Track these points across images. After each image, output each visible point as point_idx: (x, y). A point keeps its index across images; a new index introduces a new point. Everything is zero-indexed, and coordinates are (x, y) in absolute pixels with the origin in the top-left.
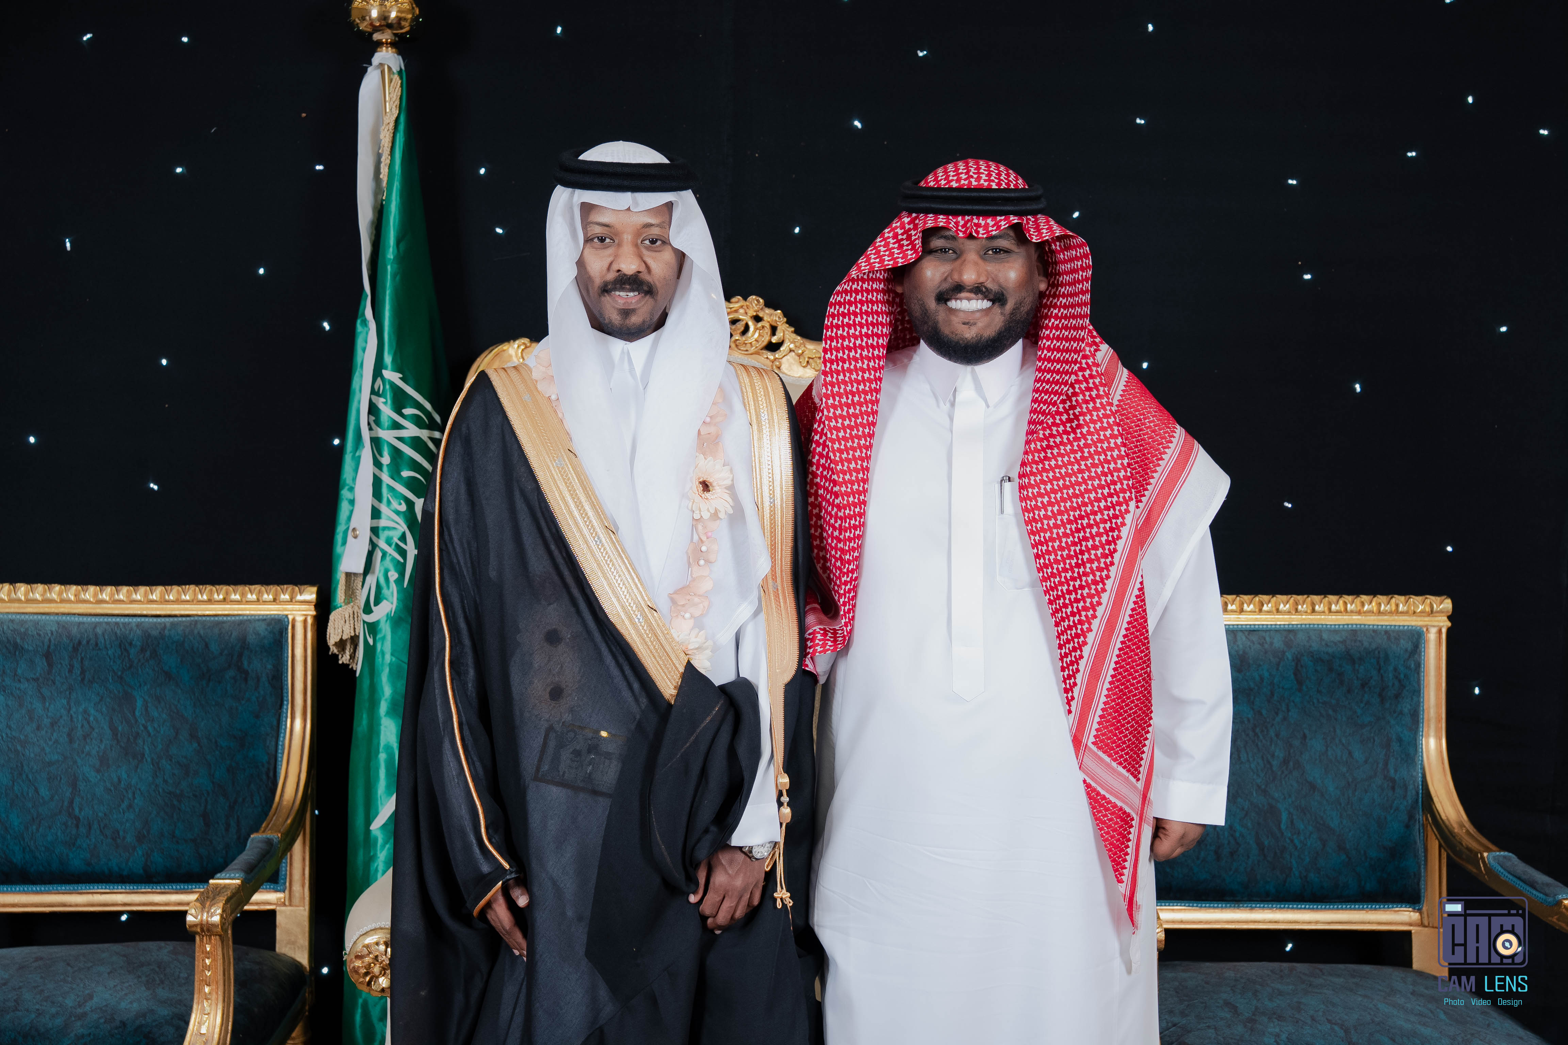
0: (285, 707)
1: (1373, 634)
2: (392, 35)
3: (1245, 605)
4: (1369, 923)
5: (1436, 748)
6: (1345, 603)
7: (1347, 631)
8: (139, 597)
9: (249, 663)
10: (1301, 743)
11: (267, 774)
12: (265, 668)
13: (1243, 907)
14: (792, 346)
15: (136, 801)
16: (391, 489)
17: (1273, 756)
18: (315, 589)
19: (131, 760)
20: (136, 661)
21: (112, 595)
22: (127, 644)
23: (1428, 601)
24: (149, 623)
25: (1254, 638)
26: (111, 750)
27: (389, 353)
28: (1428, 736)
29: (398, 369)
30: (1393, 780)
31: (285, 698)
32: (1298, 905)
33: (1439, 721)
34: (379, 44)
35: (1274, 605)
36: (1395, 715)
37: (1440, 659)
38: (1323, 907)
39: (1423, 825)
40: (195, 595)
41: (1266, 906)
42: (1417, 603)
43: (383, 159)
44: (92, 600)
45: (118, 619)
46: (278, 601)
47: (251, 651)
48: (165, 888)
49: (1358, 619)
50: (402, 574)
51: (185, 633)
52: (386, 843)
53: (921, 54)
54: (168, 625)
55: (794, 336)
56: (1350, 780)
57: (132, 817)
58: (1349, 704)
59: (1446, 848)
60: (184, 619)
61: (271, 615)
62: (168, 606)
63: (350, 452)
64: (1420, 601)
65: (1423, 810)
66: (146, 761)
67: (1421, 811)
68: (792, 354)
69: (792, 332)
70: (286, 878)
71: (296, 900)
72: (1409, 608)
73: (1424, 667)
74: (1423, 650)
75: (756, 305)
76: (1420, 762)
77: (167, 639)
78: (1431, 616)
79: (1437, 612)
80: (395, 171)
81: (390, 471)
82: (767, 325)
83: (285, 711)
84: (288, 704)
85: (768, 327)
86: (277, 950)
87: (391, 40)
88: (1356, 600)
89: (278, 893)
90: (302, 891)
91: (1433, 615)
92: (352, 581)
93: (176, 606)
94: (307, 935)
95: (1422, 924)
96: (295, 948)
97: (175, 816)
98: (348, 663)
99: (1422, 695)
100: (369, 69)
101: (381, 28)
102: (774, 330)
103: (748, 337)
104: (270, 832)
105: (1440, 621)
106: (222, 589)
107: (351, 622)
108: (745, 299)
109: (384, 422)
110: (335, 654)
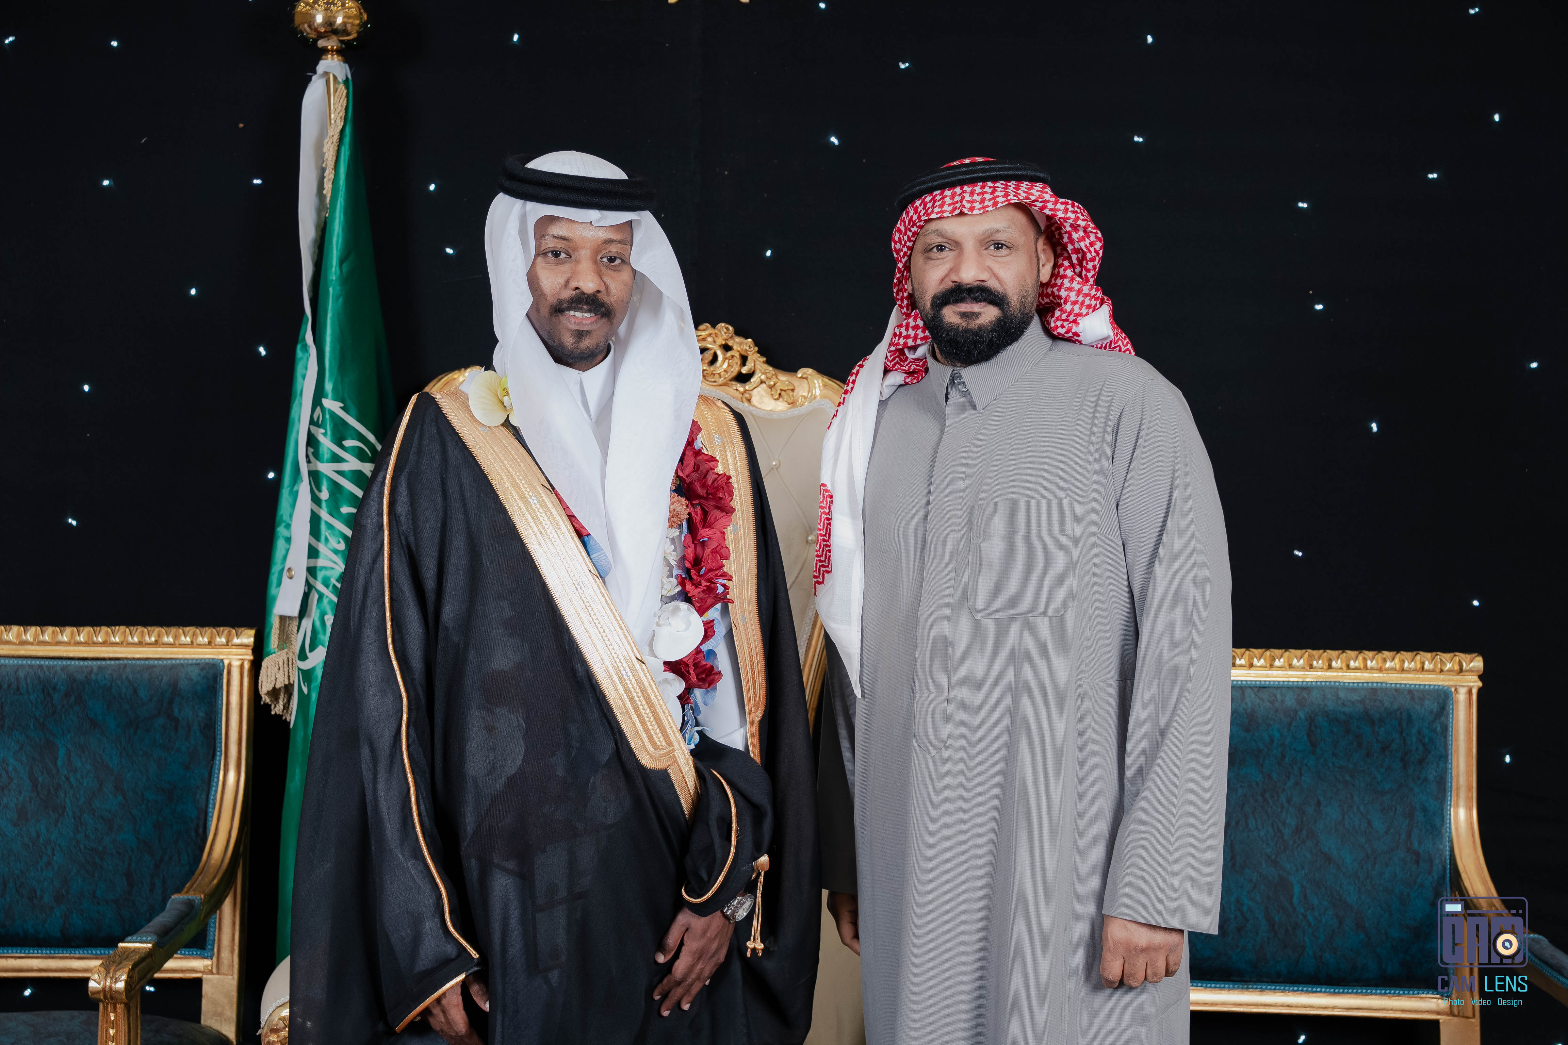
0: (218, 758)
1: (1395, 694)
2: (338, 42)
3: (1255, 660)
4: (1392, 1010)
5: (1466, 819)
6: (1365, 660)
7: (1366, 689)
8: (65, 639)
9: (180, 711)
10: (1315, 810)
11: (196, 831)
12: (197, 716)
13: (1252, 988)
14: (763, 377)
15: (55, 858)
16: (330, 527)
17: (1284, 825)
18: (252, 632)
19: (51, 813)
20: (59, 707)
21: (36, 636)
22: (50, 689)
24: (75, 666)
25: (1264, 695)
26: (31, 802)
27: (329, 381)
28: (1457, 806)
29: (340, 399)
30: (1417, 854)
31: (218, 749)
32: (1312, 990)
33: (1470, 790)
34: (324, 51)
35: (1286, 660)
36: (1419, 782)
37: (1470, 722)
38: (1341, 991)
40: (125, 636)
41: (1278, 988)
42: (1444, 660)
43: (326, 174)
44: (15, 641)
45: (42, 662)
46: (213, 644)
47: (183, 698)
49: (1379, 677)
51: (112, 677)
53: (902, 66)
54: (95, 670)
55: (765, 366)
56: (1369, 852)
57: (51, 875)
58: (1368, 768)
60: (113, 662)
61: (205, 659)
62: (96, 649)
63: (288, 487)
64: (1447, 658)
65: (1451, 888)
66: (68, 814)
67: (1448, 888)
68: (764, 386)
69: (763, 362)
70: (214, 944)
71: (224, 968)
72: (1435, 665)
73: (1452, 730)
74: (1451, 711)
75: (725, 333)
76: (1448, 834)
77: (93, 684)
78: (1460, 674)
79: (1467, 671)
80: (340, 186)
81: (328, 507)
82: (737, 355)
83: (217, 762)
84: (221, 755)
85: (738, 357)
86: (202, 1022)
87: (337, 47)
88: (1376, 657)
89: (205, 960)
90: (230, 958)
91: (1462, 674)
92: (287, 625)
93: (104, 649)
94: (235, 1006)
95: (1451, 1013)
96: (221, 1021)
97: (96, 875)
98: (281, 713)
99: (1450, 761)
100: (314, 78)
101: (326, 35)
102: (744, 359)
103: (716, 367)
104: (193, 893)
105: (1470, 681)
106: (154, 630)
107: (285, 669)
108: (714, 326)
109: (323, 455)
110: (268, 704)
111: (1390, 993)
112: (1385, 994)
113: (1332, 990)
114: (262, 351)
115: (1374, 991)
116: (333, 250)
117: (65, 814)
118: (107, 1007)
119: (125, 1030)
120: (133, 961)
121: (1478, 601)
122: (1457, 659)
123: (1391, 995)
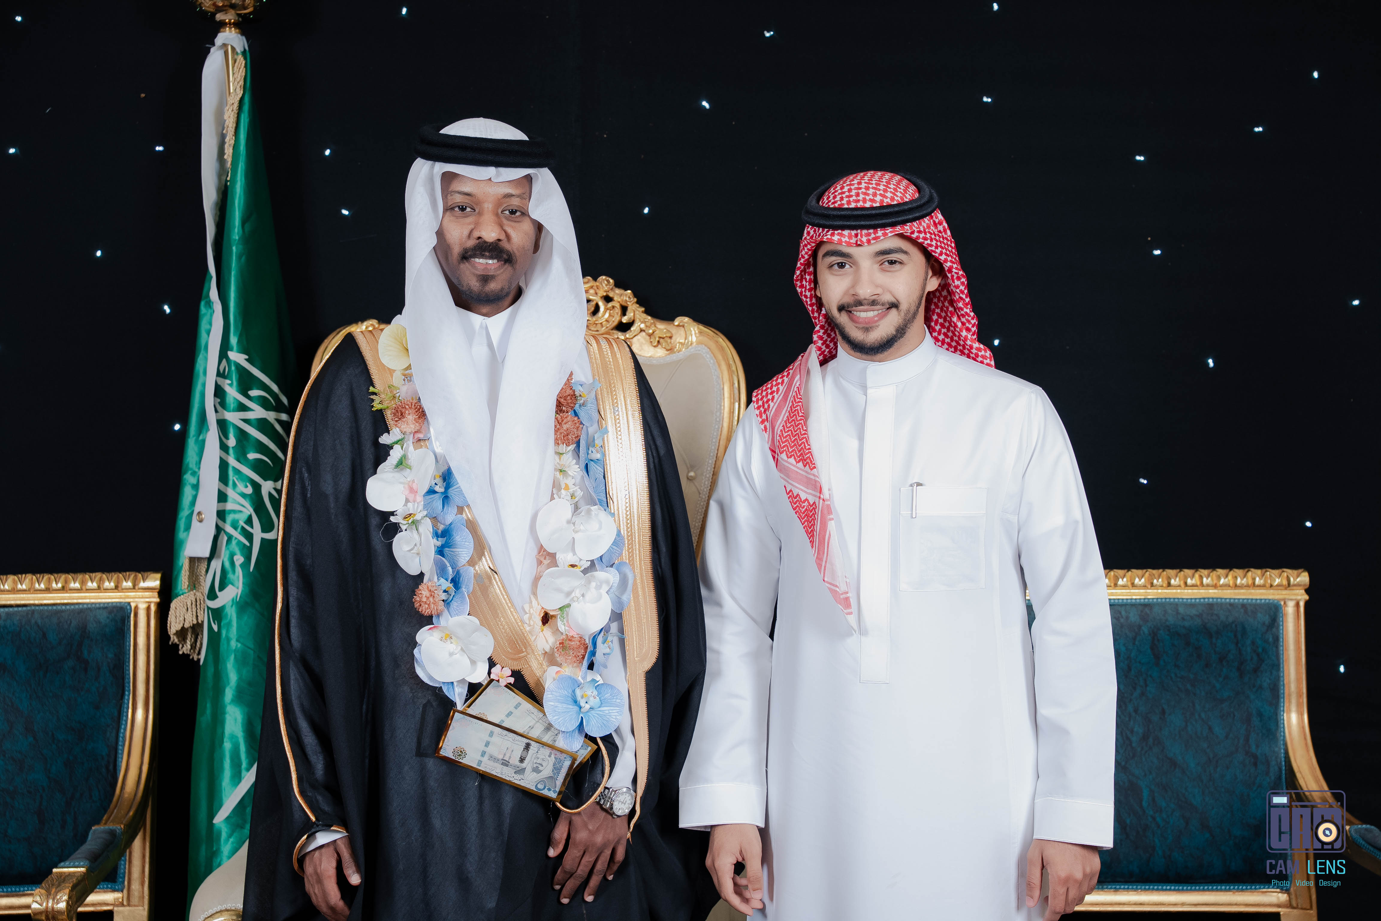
0: (126, 697)
1: (1230, 608)
2: (235, 15)
4: (1236, 904)
5: (1298, 723)
6: (1201, 577)
7: (1203, 604)
9: (89, 653)
10: (1160, 718)
11: (107, 768)
12: (107, 657)
13: (1107, 888)
14: (643, 326)
16: (237, 472)
17: (1132, 732)
18: (158, 576)
23: (1285, 574)
27: (234, 335)
28: (1289, 712)
29: (244, 350)
30: (1255, 756)
31: (127, 688)
32: (1162, 886)
33: (1301, 696)
34: (222, 24)
35: (1129, 579)
36: (1254, 690)
37: (1297, 632)
38: (1189, 888)
40: (32, 584)
41: (1130, 887)
42: (1273, 576)
43: (227, 139)
46: (120, 589)
47: (92, 640)
49: (1214, 593)
50: (248, 558)
51: (21, 623)
52: (230, 836)
53: (767, 35)
55: (644, 315)
58: (1208, 678)
60: (20, 609)
61: (112, 603)
63: (194, 436)
64: (1276, 574)
68: (643, 334)
69: (643, 312)
70: (124, 877)
71: (135, 900)
72: (1265, 581)
73: (1283, 641)
74: (1281, 623)
75: (606, 285)
76: (1282, 738)
78: (1288, 588)
79: (1294, 585)
80: (240, 152)
81: (235, 453)
82: (618, 305)
83: (126, 701)
84: (129, 694)
85: (618, 307)
87: (234, 20)
88: (1211, 574)
89: (116, 893)
90: (141, 890)
91: (1290, 588)
92: (197, 566)
93: (10, 596)
95: (1290, 906)
98: (189, 653)
99: (1282, 669)
100: (212, 51)
101: (224, 9)
102: (624, 310)
103: (599, 317)
104: (111, 824)
106: (61, 577)
107: (194, 609)
108: (594, 279)
109: (229, 404)
110: (176, 643)
111: (1234, 889)
112: (1230, 890)
114: (167, 309)
116: (235, 211)
120: (71, 886)
121: (1311, 522)
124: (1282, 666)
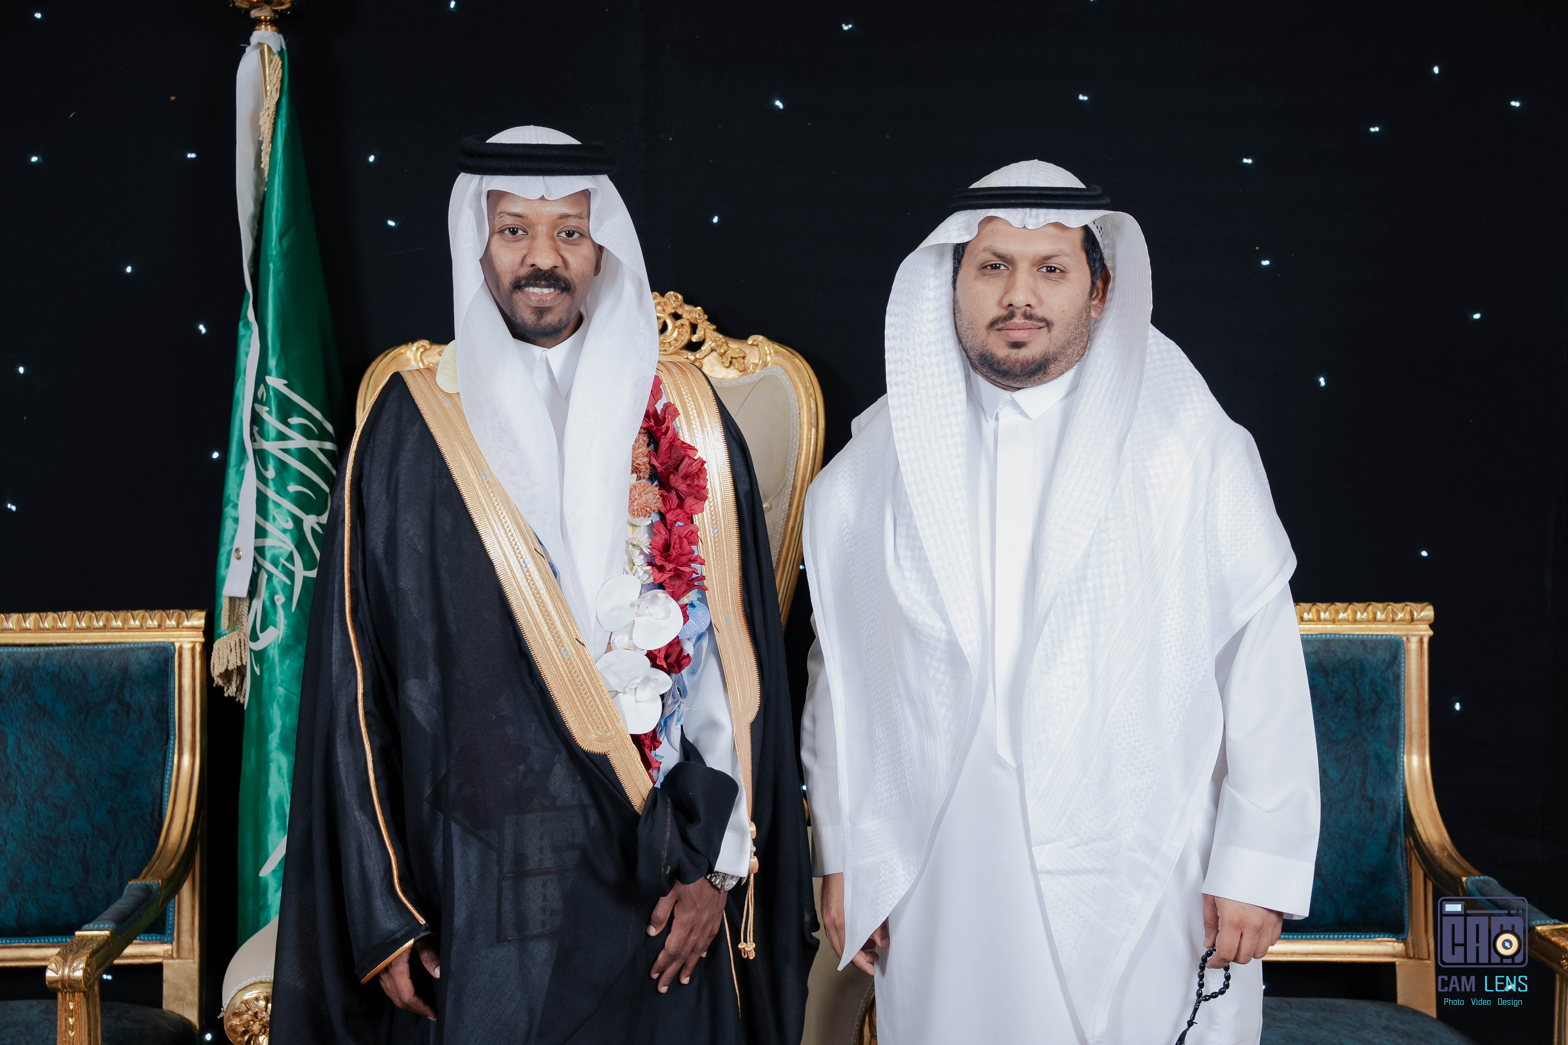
0: (172, 742)
1: (1347, 644)
2: (270, 12)
4: (1349, 954)
5: (1420, 765)
6: (1318, 612)
7: (1320, 641)
8: (11, 626)
9: (131, 695)
11: (152, 816)
12: (149, 700)
14: (714, 345)
15: (7, 847)
16: (278, 506)
18: (203, 614)
19: (2, 802)
20: (7, 695)
24: (22, 653)
27: (272, 356)
28: (1410, 753)
29: (283, 375)
30: (1371, 801)
31: (172, 733)
33: (1422, 737)
34: (258, 22)
36: (1372, 731)
37: (1421, 670)
38: (1299, 937)
39: (1406, 848)
40: (73, 622)
42: (1395, 610)
43: (263, 147)
46: (163, 627)
47: (134, 682)
48: (41, 942)
49: (1335, 629)
50: (290, 597)
51: (61, 664)
53: (846, 28)
54: (42, 655)
55: (715, 334)
57: (4, 865)
58: (1323, 719)
59: (1431, 877)
60: (60, 648)
61: (156, 642)
62: (43, 635)
63: (234, 466)
64: (1399, 608)
65: (1405, 833)
66: (19, 803)
67: (1403, 833)
68: (714, 354)
69: (714, 330)
70: (173, 929)
71: (185, 952)
72: (1387, 615)
73: (1404, 679)
74: (1403, 660)
75: (674, 302)
76: (1401, 781)
77: (41, 670)
78: (1411, 623)
79: (1418, 620)
80: (277, 160)
81: (275, 485)
82: (687, 323)
83: (171, 746)
84: (175, 739)
85: (688, 325)
86: (164, 1007)
87: (271, 17)
88: (1329, 608)
89: (165, 945)
90: (191, 942)
91: (1413, 623)
92: (237, 606)
93: (51, 634)
94: (197, 990)
95: (1407, 956)
96: (183, 1005)
97: (51, 863)
98: (234, 695)
99: (1403, 709)
100: (248, 49)
101: (259, 5)
102: (694, 328)
103: (666, 336)
104: (150, 878)
105: (1421, 630)
106: (102, 615)
107: (237, 651)
108: (663, 295)
109: (269, 433)
110: (220, 686)
111: (1347, 938)
112: (1342, 939)
113: (1291, 937)
114: (202, 329)
115: (1331, 936)
116: (273, 225)
117: (17, 802)
118: (66, 996)
119: (85, 1018)
120: (91, 950)
121: (1427, 551)
122: (1408, 608)
123: (1348, 940)
124: (1402, 705)
